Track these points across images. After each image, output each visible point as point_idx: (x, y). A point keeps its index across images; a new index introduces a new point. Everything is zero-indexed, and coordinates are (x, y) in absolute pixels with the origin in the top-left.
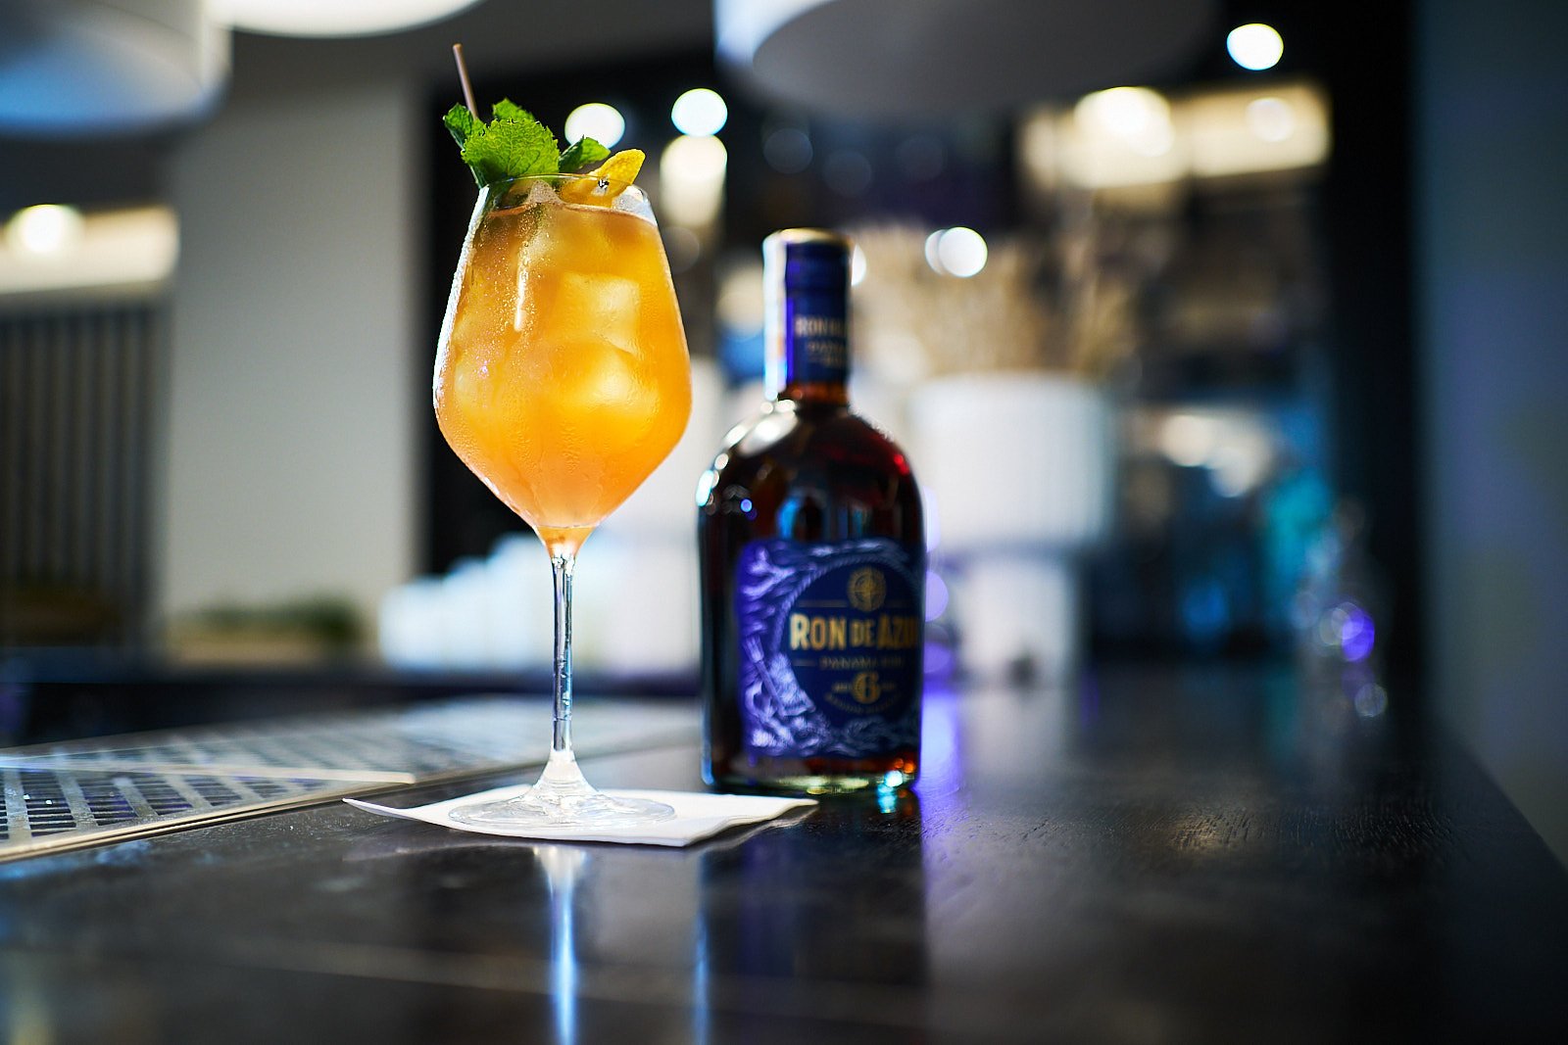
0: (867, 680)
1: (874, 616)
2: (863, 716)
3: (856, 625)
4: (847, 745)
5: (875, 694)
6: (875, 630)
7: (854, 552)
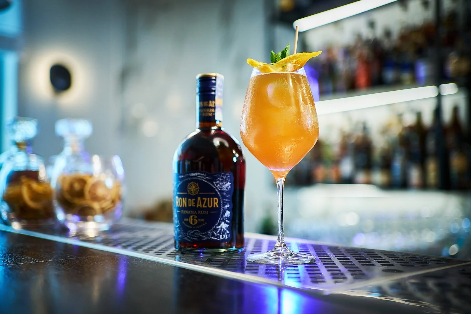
0: (193, 217)
1: (196, 197)
2: (192, 229)
3: (189, 200)
4: (188, 238)
5: (196, 222)
6: (196, 202)
7: (189, 177)
